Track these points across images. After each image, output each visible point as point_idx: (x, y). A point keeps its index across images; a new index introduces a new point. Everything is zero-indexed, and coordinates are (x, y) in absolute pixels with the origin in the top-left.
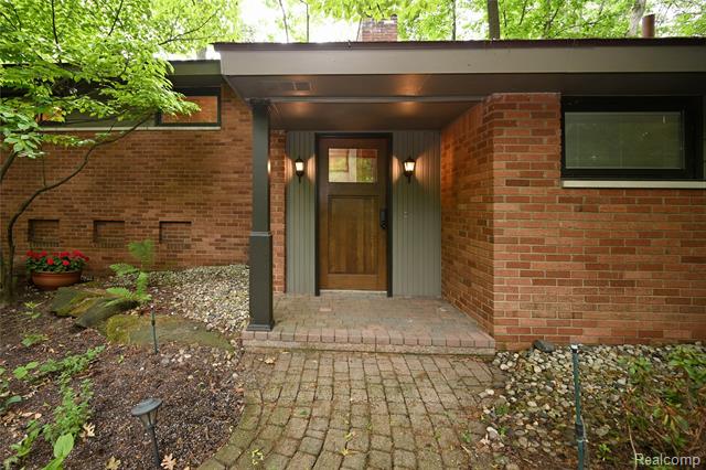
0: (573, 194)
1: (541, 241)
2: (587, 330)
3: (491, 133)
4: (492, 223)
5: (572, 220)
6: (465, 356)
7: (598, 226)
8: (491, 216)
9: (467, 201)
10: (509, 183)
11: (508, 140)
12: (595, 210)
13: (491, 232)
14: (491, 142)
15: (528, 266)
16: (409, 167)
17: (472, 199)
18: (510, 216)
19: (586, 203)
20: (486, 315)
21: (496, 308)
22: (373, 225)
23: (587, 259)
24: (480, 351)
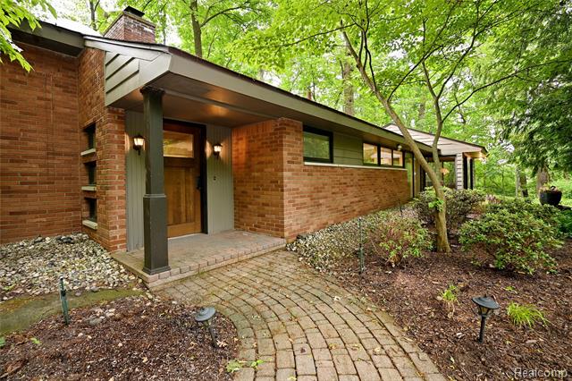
0: (307, 168)
1: (298, 189)
2: (311, 227)
3: (281, 137)
4: (282, 182)
5: (306, 180)
6: (276, 251)
7: (313, 182)
8: (282, 178)
9: (261, 170)
10: (289, 162)
11: (288, 142)
12: (312, 175)
13: (282, 187)
14: (282, 141)
15: (294, 201)
16: (217, 149)
17: (266, 170)
18: (289, 178)
19: (309, 172)
20: (278, 229)
21: (285, 224)
22: (192, 188)
23: (311, 196)
24: (281, 246)
